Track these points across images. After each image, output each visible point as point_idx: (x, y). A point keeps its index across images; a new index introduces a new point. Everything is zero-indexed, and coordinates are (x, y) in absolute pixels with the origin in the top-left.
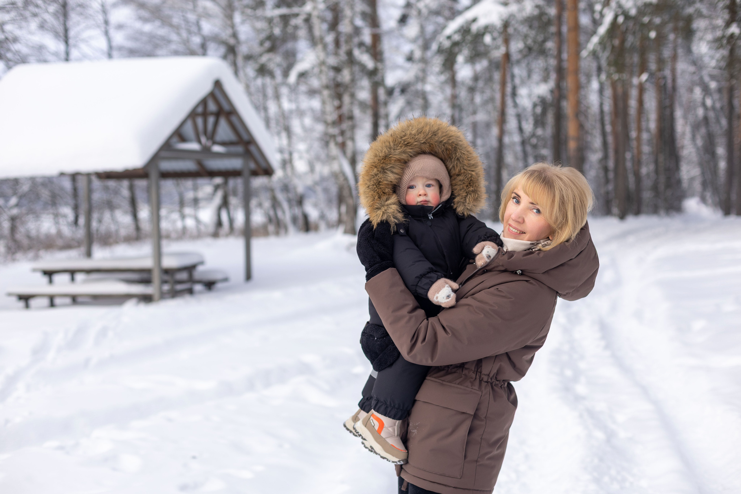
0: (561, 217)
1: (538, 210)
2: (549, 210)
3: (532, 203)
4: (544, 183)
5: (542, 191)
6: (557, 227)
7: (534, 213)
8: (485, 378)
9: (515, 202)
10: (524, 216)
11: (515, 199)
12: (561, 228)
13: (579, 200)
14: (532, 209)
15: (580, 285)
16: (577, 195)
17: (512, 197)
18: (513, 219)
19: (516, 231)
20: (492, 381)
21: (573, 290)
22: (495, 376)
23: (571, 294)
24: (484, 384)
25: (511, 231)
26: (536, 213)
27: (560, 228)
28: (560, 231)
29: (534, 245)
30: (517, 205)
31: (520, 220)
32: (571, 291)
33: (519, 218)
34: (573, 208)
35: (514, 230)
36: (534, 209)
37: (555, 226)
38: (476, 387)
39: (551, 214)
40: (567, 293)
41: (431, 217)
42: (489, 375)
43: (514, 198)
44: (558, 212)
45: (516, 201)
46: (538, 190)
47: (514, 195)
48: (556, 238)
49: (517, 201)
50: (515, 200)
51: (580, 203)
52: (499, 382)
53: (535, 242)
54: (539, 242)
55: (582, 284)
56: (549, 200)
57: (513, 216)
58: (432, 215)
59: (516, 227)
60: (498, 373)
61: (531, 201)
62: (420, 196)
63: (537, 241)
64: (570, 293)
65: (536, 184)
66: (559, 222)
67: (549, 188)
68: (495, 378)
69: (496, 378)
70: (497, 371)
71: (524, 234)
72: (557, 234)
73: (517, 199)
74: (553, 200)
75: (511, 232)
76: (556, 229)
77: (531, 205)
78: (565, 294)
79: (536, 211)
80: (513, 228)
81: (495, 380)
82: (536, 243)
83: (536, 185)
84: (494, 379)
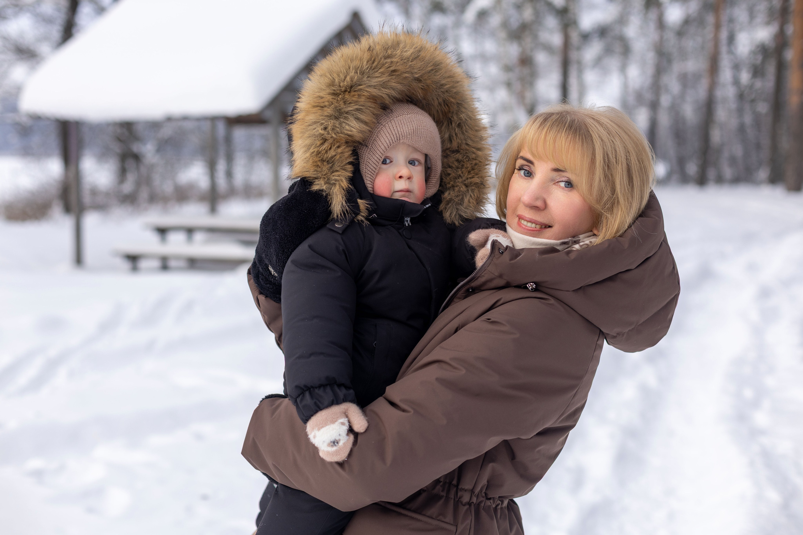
0: (609, 189)
1: (569, 182)
2: (587, 179)
3: (557, 170)
4: (572, 130)
5: (571, 144)
6: (602, 209)
7: (563, 188)
8: (466, 498)
9: (523, 175)
10: (545, 196)
11: (524, 169)
12: (611, 209)
13: (636, 159)
14: (558, 182)
15: (643, 322)
16: (632, 150)
17: (517, 167)
18: (526, 202)
19: (534, 225)
20: (479, 500)
21: (629, 329)
22: (484, 491)
23: (625, 336)
24: (463, 509)
25: (524, 226)
26: (566, 187)
27: (608, 209)
28: (609, 216)
29: (568, 244)
30: (528, 179)
31: (539, 204)
32: (627, 330)
33: (537, 199)
34: (625, 173)
35: (529, 224)
36: (560, 181)
37: (599, 207)
38: (449, 518)
39: (591, 186)
40: (617, 334)
41: (407, 221)
42: (472, 491)
43: (520, 169)
44: (602, 181)
45: (524, 173)
46: (563, 142)
47: (520, 162)
48: (604, 228)
49: (526, 172)
50: (522, 172)
51: (637, 163)
52: (492, 501)
53: (570, 240)
54: (577, 239)
55: (647, 319)
56: (585, 159)
57: (526, 198)
58: (410, 221)
59: (534, 218)
60: (489, 485)
61: (553, 166)
62: (400, 179)
63: (574, 237)
64: (623, 335)
65: (558, 132)
66: (605, 199)
67: (582, 139)
68: (484, 495)
69: (486, 494)
70: (488, 482)
71: (550, 229)
72: (604, 221)
73: (526, 170)
74: (592, 158)
75: (524, 228)
76: (602, 213)
77: (555, 174)
78: (615, 335)
79: (565, 184)
80: (528, 221)
81: (484, 499)
82: (571, 242)
83: (557, 134)
84: (483, 497)
